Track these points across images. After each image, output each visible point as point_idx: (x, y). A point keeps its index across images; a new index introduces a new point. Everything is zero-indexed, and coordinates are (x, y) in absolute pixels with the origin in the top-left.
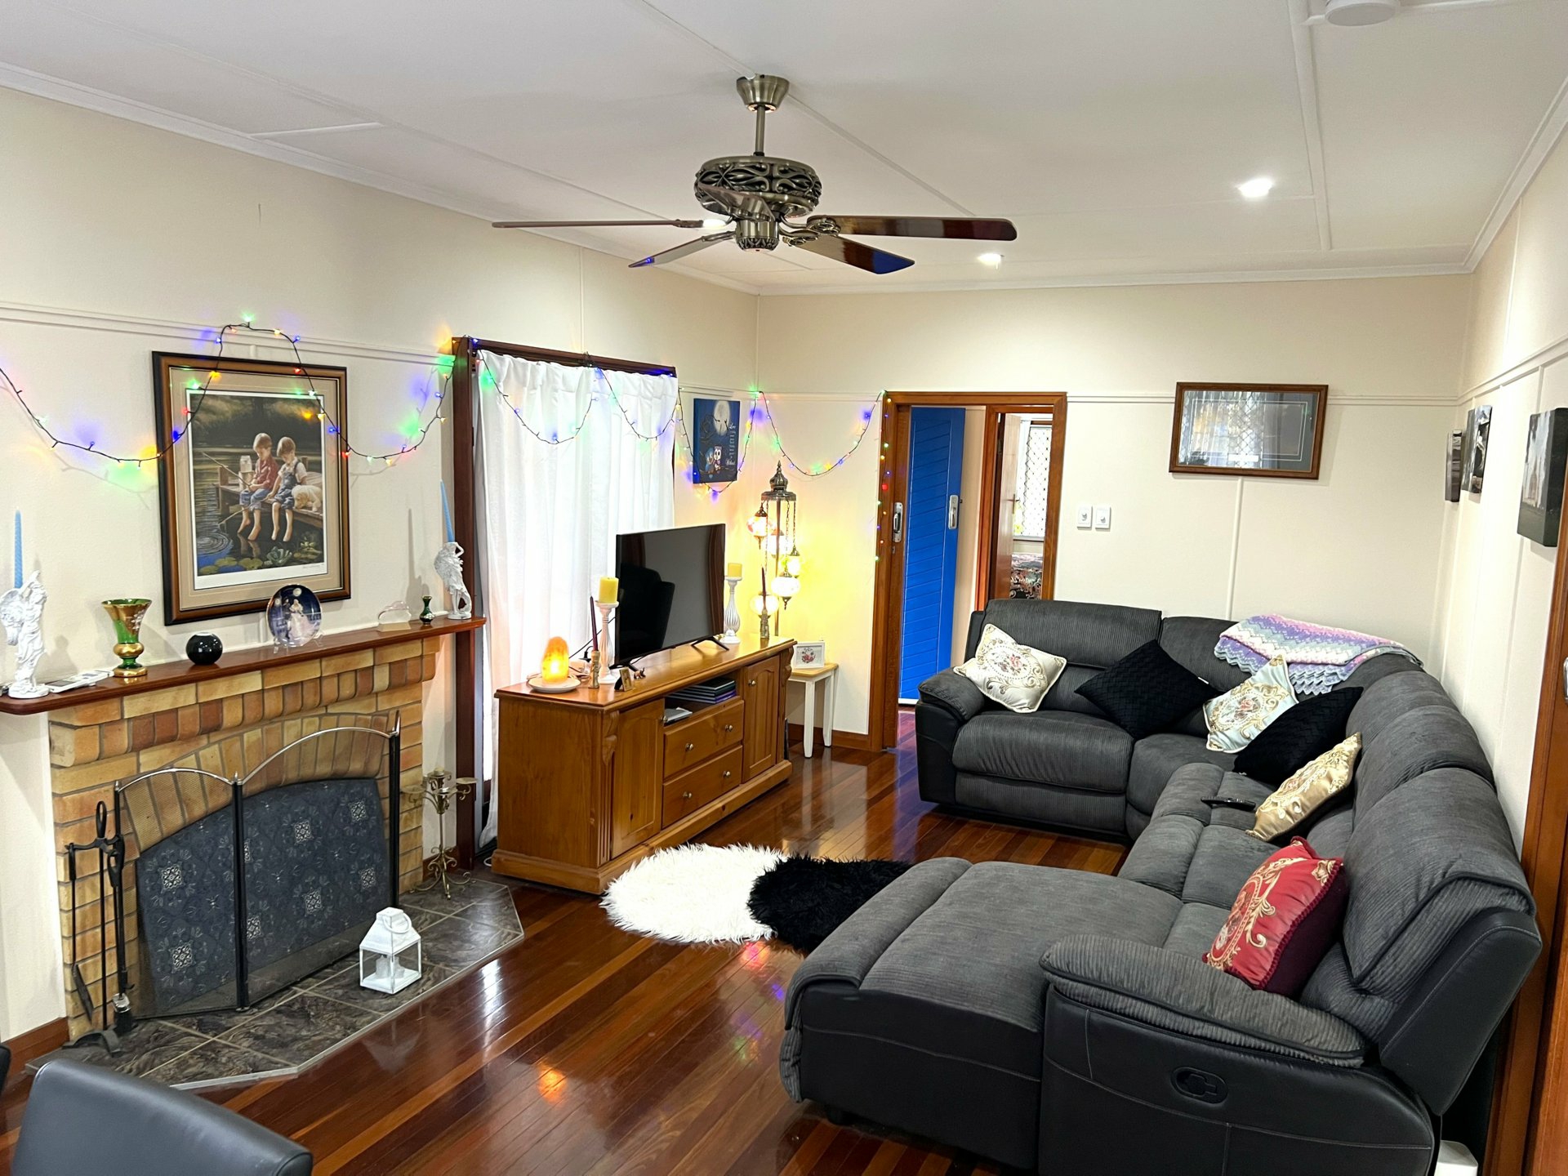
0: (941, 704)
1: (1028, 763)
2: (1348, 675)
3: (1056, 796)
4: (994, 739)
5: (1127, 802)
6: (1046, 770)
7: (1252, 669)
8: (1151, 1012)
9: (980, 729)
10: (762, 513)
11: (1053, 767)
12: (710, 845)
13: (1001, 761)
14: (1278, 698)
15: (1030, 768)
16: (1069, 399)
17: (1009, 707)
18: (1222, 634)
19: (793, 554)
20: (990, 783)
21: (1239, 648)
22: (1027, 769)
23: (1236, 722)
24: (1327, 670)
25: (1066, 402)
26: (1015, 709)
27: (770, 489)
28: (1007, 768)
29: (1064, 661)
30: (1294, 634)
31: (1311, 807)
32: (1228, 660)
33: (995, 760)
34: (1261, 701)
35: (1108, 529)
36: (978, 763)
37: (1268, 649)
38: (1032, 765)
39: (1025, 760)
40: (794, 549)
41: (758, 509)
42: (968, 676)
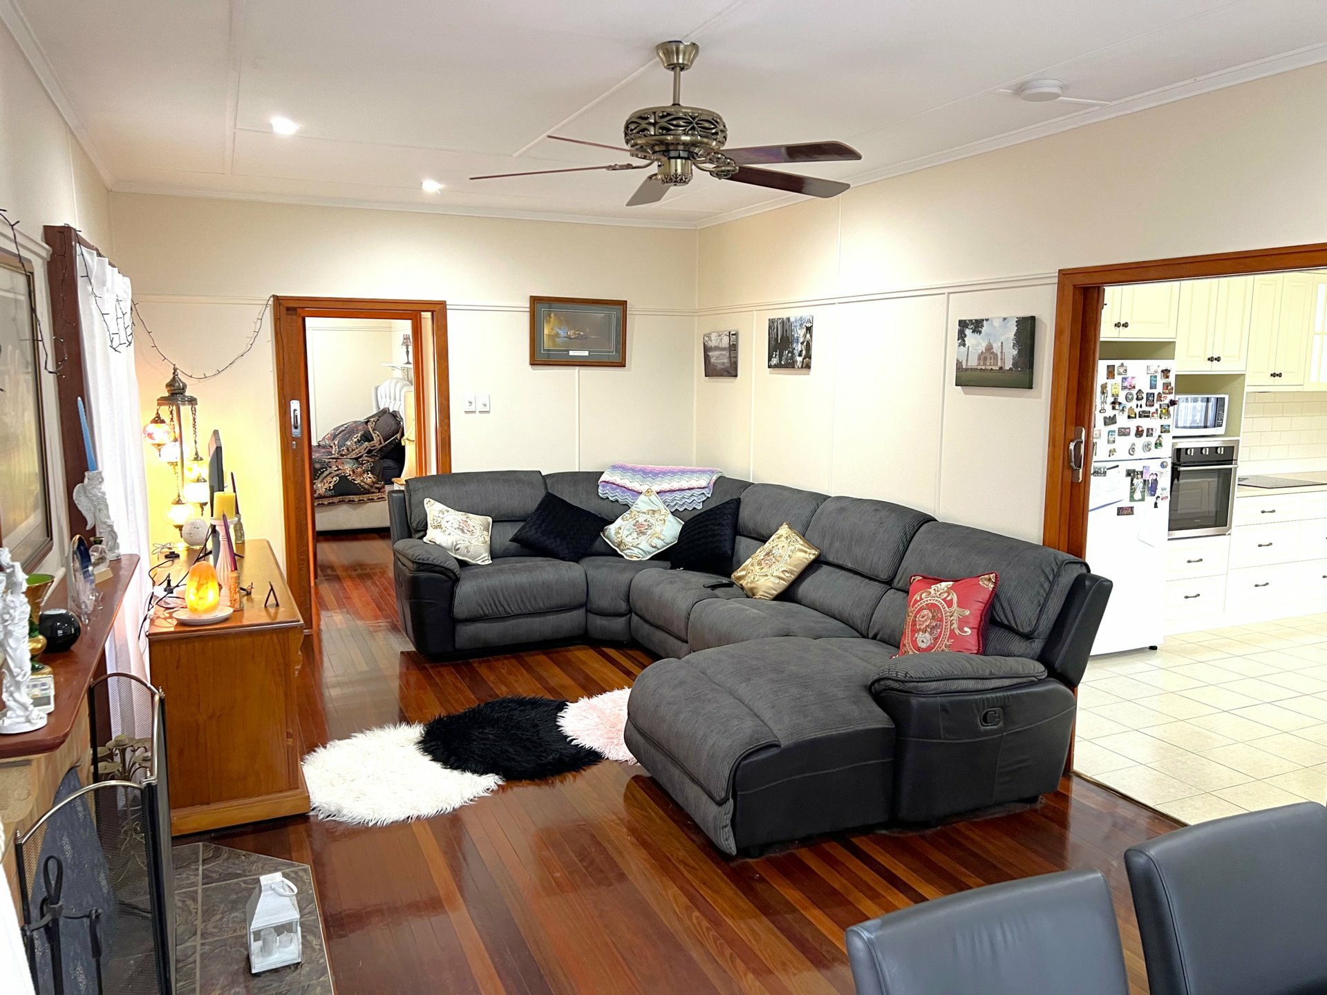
0: (436, 569)
1: (517, 600)
2: (711, 493)
3: (537, 621)
4: (488, 587)
5: (587, 611)
6: (530, 602)
7: (629, 501)
8: (971, 685)
9: (474, 583)
10: (158, 420)
11: (535, 599)
12: (339, 740)
13: (495, 605)
14: (663, 517)
15: (518, 604)
16: (448, 307)
17: (473, 562)
18: (600, 480)
19: (196, 459)
20: (487, 625)
21: (616, 489)
22: (516, 606)
23: (640, 538)
24: (696, 492)
25: (446, 309)
26: (479, 562)
27: (167, 394)
28: (501, 609)
29: (490, 520)
30: (646, 473)
31: (798, 570)
32: (610, 498)
33: (490, 605)
34: (652, 521)
35: (488, 412)
36: (478, 611)
37: (635, 485)
38: (519, 601)
39: (513, 598)
40: (197, 454)
41: (154, 416)
42: (438, 543)
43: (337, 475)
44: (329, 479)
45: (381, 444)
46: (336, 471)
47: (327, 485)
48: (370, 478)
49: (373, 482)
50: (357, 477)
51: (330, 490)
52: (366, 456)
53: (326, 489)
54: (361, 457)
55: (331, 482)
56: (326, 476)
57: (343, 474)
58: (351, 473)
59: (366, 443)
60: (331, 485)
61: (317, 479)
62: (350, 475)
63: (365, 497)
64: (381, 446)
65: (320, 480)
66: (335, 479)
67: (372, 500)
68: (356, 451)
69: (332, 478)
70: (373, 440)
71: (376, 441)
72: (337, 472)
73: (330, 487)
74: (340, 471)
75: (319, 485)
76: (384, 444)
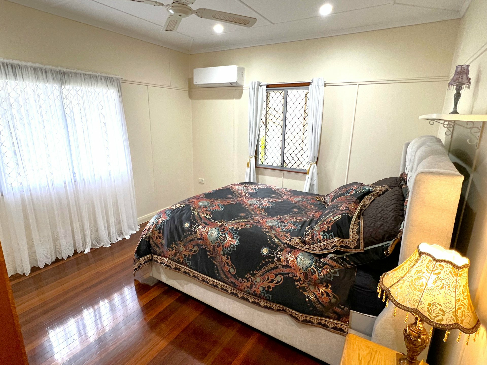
43: (283, 274)
44: (271, 276)
45: (358, 247)
46: (283, 266)
47: (266, 284)
48: (328, 294)
49: (330, 302)
50: (309, 285)
51: (268, 292)
52: (331, 258)
53: (264, 288)
54: (325, 256)
55: (272, 281)
56: (269, 270)
57: (291, 275)
58: (302, 278)
59: (336, 239)
60: (272, 285)
61: (258, 270)
62: (299, 280)
63: (316, 319)
64: (357, 250)
65: (261, 272)
66: (279, 278)
67: (325, 326)
68: (322, 244)
69: (276, 275)
70: (348, 237)
71: (351, 241)
72: (285, 270)
73: (269, 287)
74: (288, 269)
75: (258, 280)
76: (362, 249)
